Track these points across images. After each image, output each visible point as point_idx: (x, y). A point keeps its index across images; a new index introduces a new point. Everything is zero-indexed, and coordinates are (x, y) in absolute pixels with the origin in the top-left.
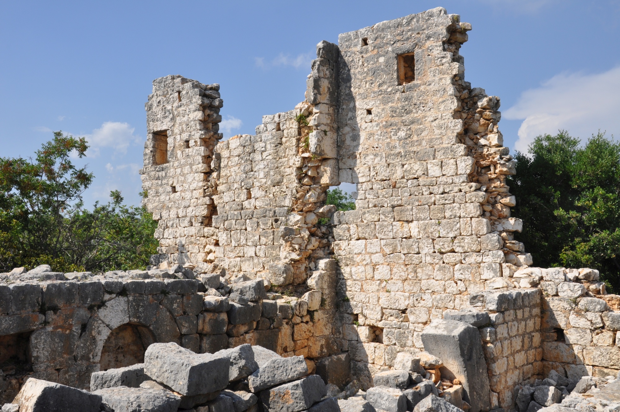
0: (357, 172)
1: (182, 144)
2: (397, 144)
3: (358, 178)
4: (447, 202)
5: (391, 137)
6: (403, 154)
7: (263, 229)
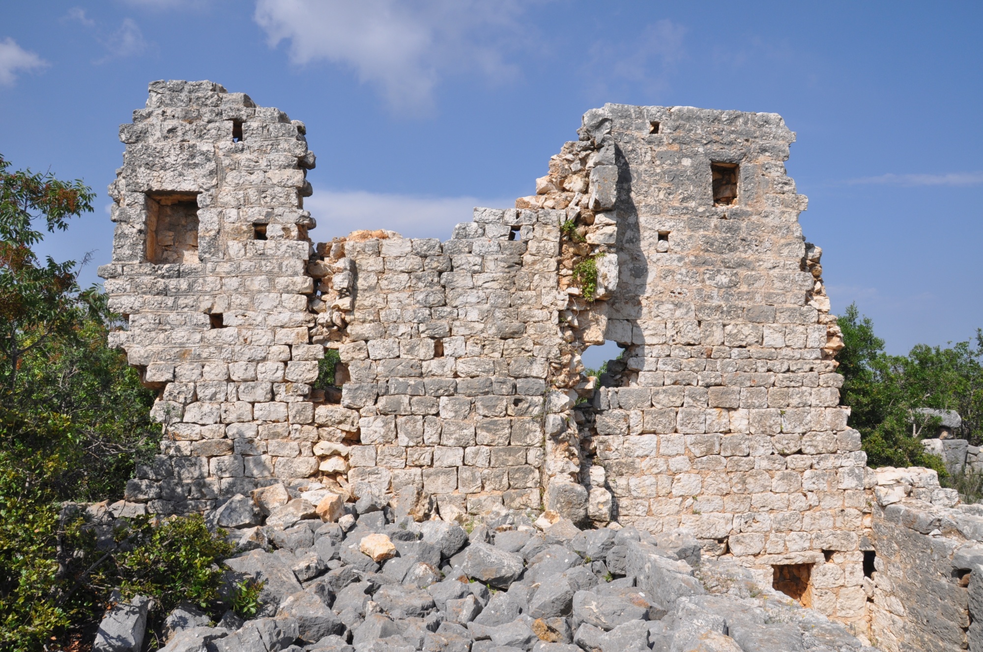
0: (643, 326)
1: (244, 228)
2: (715, 294)
3: (642, 336)
4: (793, 384)
5: (703, 281)
6: (725, 309)
7: (485, 416)
